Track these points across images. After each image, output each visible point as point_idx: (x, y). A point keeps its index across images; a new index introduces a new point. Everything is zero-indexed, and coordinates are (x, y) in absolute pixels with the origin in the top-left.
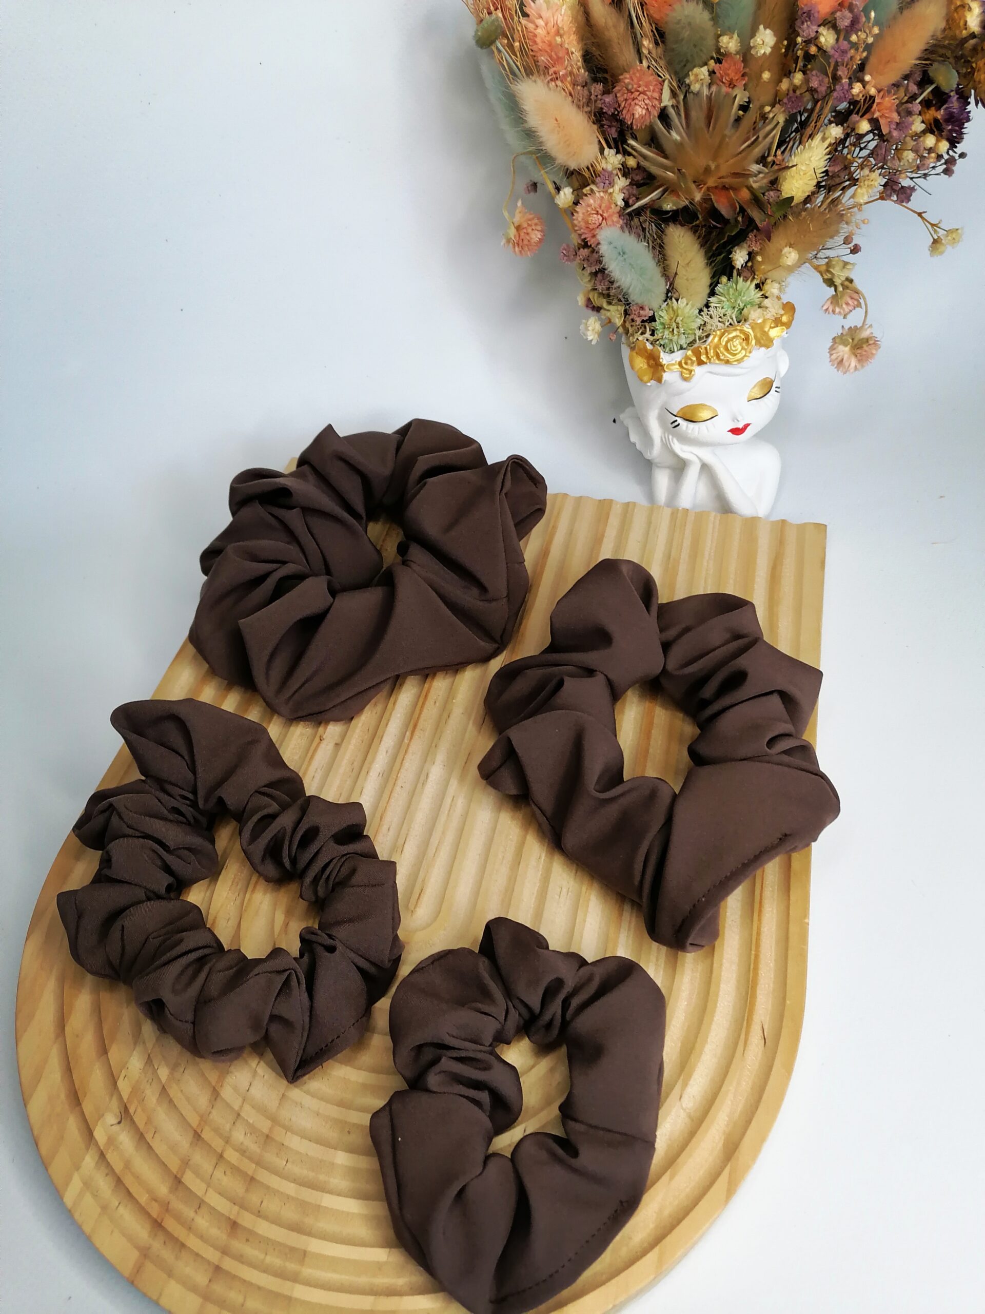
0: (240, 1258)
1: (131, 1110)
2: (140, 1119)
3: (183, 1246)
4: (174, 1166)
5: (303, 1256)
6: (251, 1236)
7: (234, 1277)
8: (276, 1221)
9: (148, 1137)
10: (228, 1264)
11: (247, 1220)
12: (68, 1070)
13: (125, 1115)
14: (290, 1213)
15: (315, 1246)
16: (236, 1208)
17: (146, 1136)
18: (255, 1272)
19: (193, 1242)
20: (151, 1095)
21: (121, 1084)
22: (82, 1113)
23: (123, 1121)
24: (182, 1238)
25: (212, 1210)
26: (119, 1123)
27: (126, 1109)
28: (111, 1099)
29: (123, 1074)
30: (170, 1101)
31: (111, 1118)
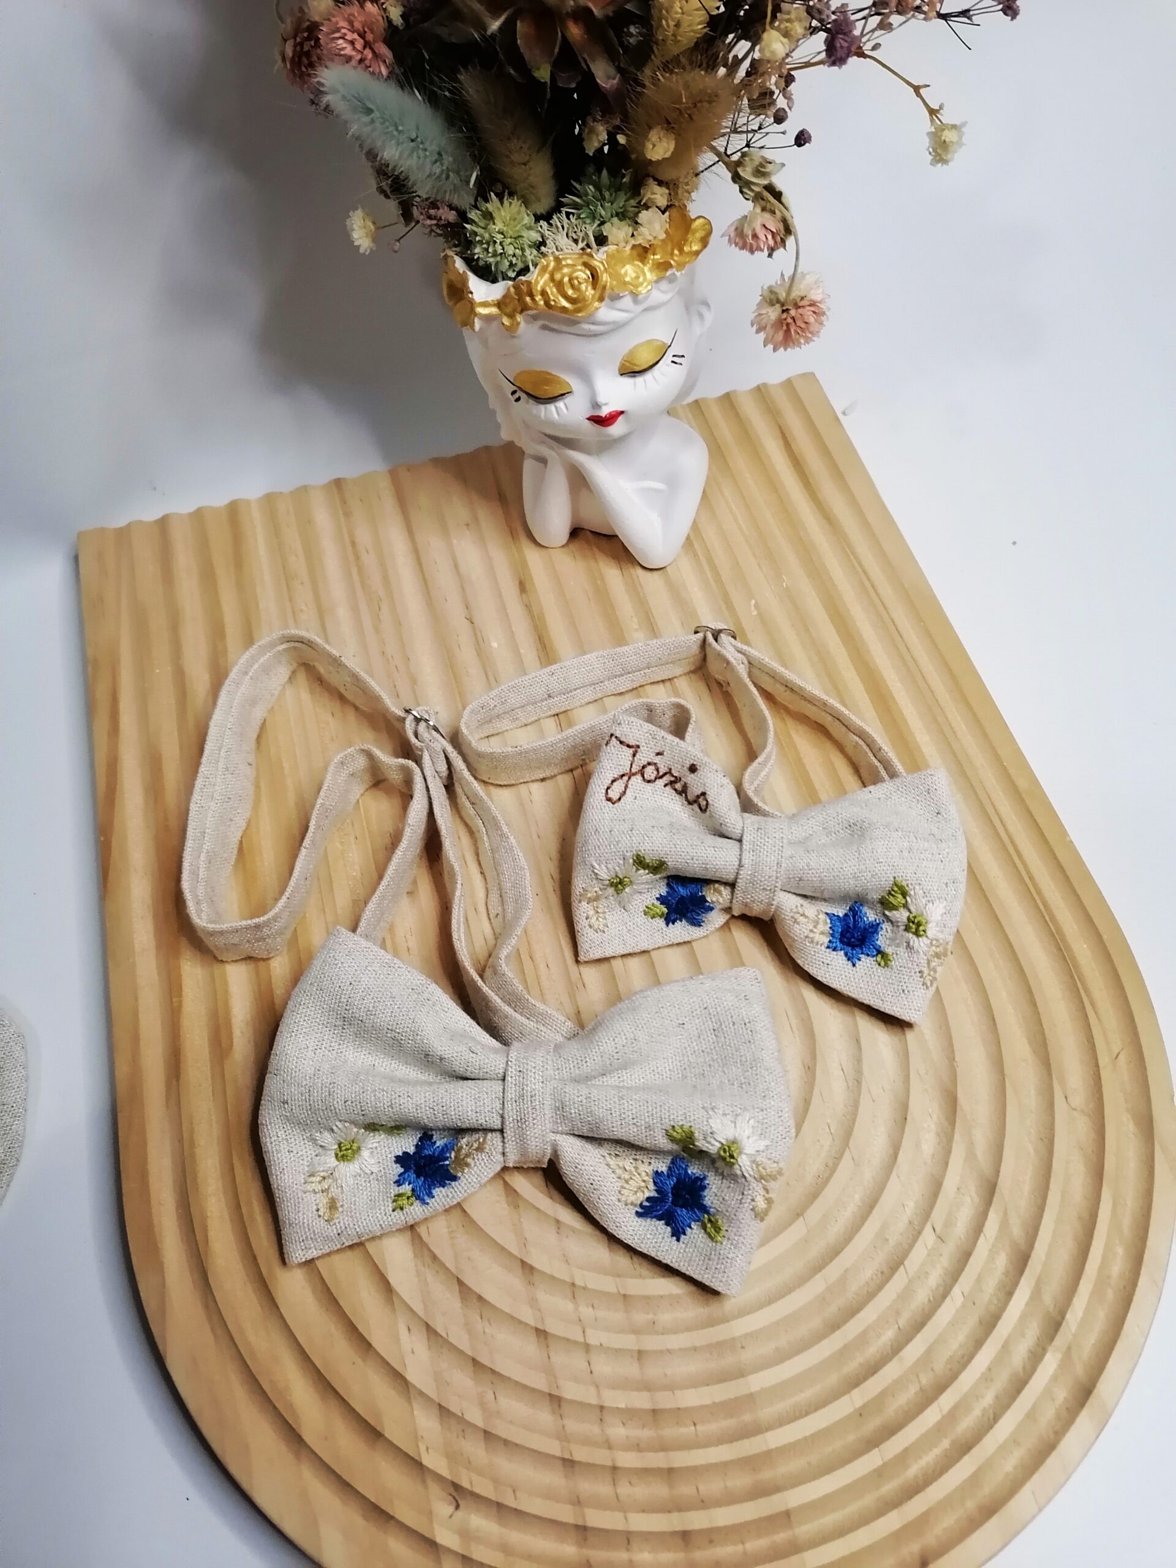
1: (465, 1484)
2: (483, 1489)
4: (566, 1514)
5: (786, 1518)
6: (713, 1536)
8: (730, 1499)
9: (510, 1502)
11: (696, 1520)
12: (345, 1486)
13: (458, 1493)
14: (740, 1481)
15: (794, 1498)
16: (675, 1515)
17: (506, 1503)
20: (475, 1449)
21: (426, 1461)
22: (403, 1526)
23: (460, 1502)
25: (648, 1537)
26: (457, 1507)
27: (456, 1487)
28: (426, 1487)
29: (422, 1448)
30: (506, 1442)
31: (443, 1508)
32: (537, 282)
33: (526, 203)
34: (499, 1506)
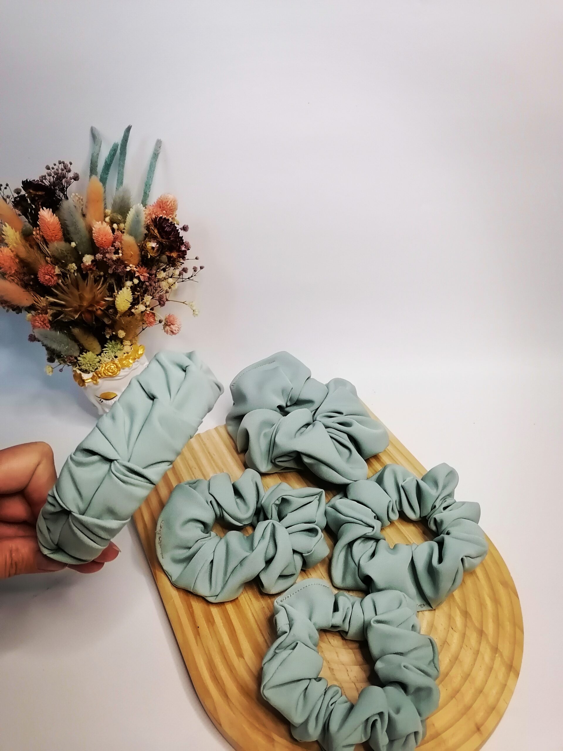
32: (101, 371)
33: (93, 352)
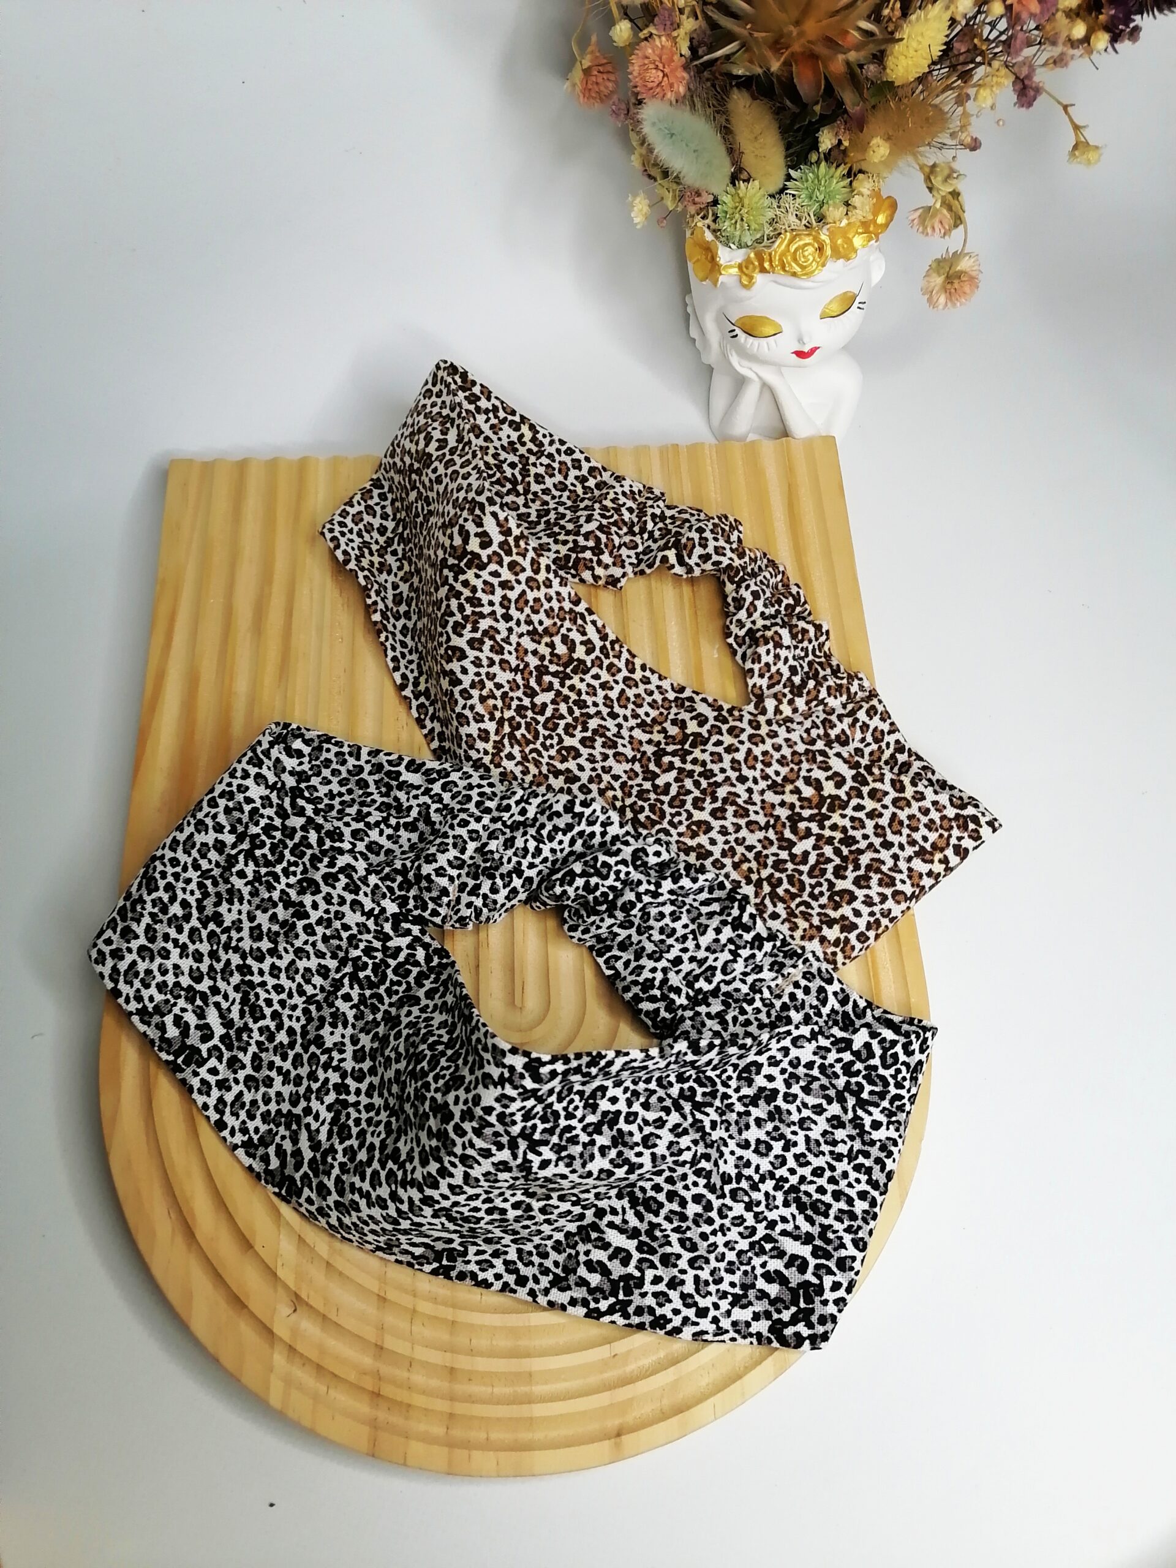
0: (471, 1399)
1: (304, 1296)
2: (316, 1303)
3: (409, 1406)
4: (370, 1333)
5: (529, 1377)
6: (471, 1376)
7: (472, 1418)
8: (492, 1354)
9: (332, 1316)
10: (460, 1408)
11: (463, 1362)
13: (297, 1301)
14: (503, 1343)
15: (537, 1364)
16: (448, 1354)
17: (330, 1316)
18: (490, 1407)
19: (419, 1400)
20: (317, 1274)
21: (279, 1273)
22: (252, 1315)
23: (298, 1308)
24: (406, 1400)
25: (425, 1365)
26: (295, 1311)
27: (297, 1296)
28: (276, 1291)
29: (279, 1264)
30: (341, 1273)
31: (284, 1310)
34: (324, 1317)
